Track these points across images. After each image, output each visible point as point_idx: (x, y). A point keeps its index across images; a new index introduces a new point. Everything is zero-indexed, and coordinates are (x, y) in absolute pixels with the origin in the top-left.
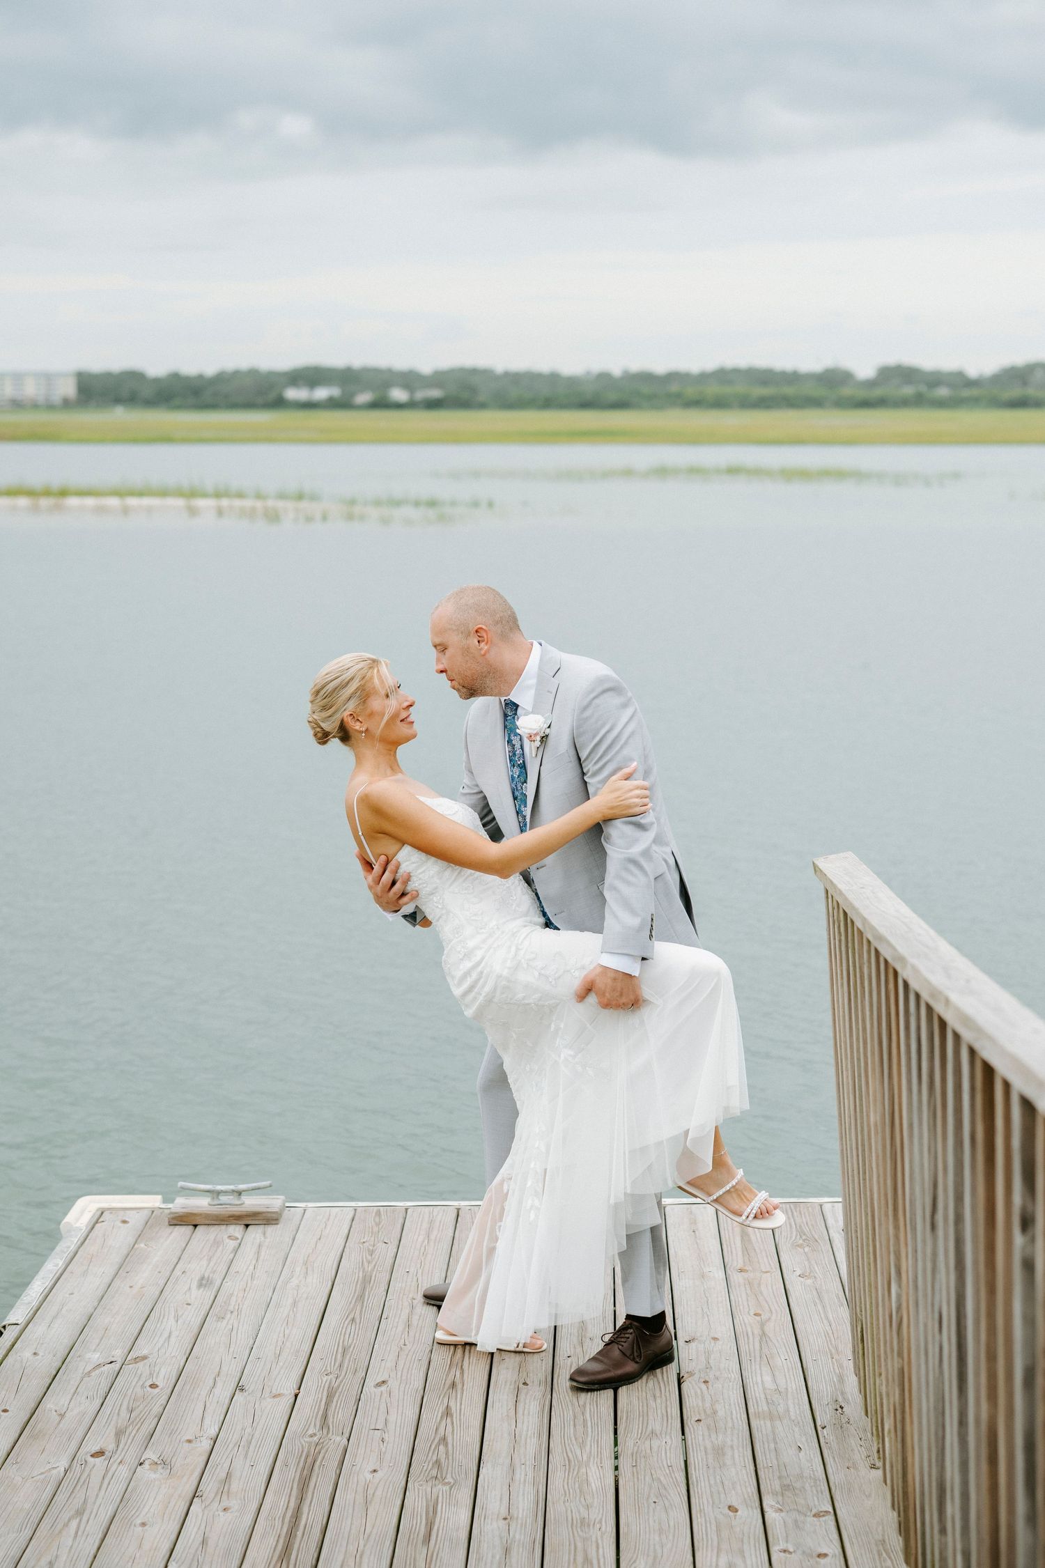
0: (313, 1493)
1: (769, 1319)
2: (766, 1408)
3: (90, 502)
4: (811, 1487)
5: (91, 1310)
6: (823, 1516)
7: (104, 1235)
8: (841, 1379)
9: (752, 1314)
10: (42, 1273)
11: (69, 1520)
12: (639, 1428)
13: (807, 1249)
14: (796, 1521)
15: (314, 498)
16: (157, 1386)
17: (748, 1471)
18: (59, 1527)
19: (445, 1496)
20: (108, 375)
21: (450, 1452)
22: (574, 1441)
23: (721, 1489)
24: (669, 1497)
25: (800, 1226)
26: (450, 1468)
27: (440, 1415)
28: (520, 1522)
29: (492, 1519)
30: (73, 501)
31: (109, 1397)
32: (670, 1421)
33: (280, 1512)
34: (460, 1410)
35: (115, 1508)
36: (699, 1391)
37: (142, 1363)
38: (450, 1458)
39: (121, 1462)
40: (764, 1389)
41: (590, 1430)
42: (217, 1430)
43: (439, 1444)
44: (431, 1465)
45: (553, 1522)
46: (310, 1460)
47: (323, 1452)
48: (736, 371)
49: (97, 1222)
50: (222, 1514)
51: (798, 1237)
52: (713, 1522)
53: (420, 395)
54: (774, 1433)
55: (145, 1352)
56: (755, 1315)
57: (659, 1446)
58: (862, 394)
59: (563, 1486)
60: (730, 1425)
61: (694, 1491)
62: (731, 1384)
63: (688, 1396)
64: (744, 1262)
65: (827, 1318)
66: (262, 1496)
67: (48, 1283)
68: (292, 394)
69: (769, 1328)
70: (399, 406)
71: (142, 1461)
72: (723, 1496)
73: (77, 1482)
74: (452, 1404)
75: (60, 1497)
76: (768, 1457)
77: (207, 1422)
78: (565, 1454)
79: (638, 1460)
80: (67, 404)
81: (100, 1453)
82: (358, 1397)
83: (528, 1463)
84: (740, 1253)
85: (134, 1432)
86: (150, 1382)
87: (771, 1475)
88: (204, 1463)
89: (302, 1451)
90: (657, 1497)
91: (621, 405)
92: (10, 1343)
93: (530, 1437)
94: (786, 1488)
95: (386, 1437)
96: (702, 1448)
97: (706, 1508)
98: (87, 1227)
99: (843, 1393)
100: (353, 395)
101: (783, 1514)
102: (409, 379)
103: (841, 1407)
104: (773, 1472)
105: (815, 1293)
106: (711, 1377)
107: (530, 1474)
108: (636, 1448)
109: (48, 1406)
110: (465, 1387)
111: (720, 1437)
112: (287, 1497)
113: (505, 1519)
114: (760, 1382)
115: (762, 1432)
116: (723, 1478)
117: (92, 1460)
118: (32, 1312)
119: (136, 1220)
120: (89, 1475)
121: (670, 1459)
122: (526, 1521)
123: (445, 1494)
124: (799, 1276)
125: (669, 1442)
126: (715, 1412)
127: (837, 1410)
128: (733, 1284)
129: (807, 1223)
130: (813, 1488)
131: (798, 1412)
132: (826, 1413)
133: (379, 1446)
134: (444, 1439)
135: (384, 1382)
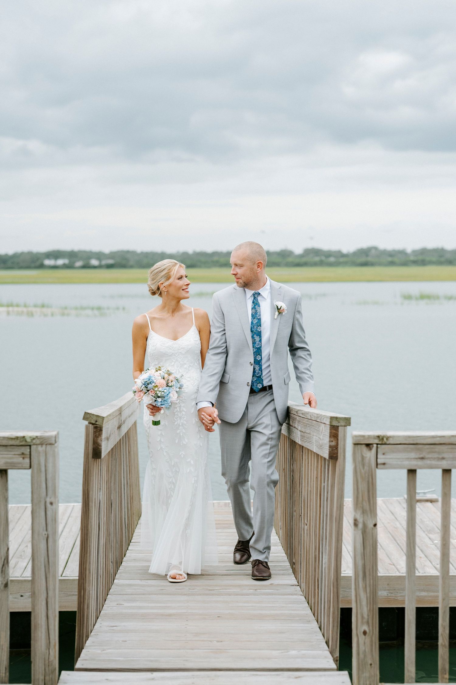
53: (104, 262)
58: (297, 260)
68: (47, 262)
70: (95, 267)
91: (192, 266)
100: (74, 262)
102: (99, 256)
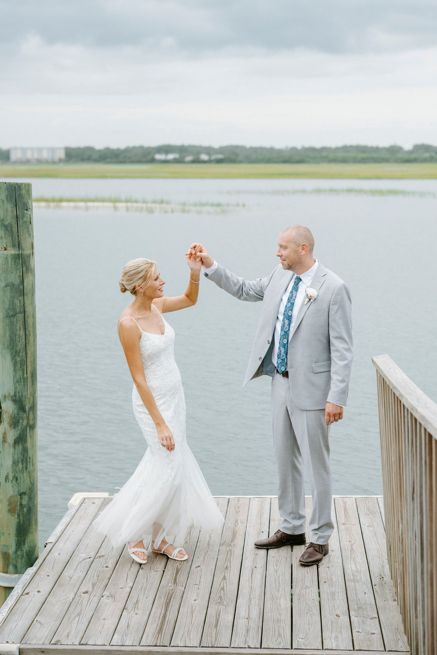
0: (171, 608)
1: (355, 543)
2: (352, 578)
3: (72, 204)
4: (369, 608)
5: (81, 537)
6: (374, 619)
7: (86, 508)
8: (383, 567)
9: (348, 541)
10: (61, 523)
11: (75, 617)
12: (301, 585)
13: (371, 516)
14: (363, 621)
15: (168, 203)
16: (108, 567)
17: (344, 601)
18: (71, 620)
19: (223, 610)
20: (79, 149)
21: (225, 593)
22: (275, 590)
23: (333, 608)
24: (312, 611)
25: (368, 507)
26: (225, 600)
27: (221, 579)
28: (253, 620)
29: (242, 619)
30: (64, 204)
31: (89, 571)
32: (313, 582)
33: (158, 615)
34: (230, 577)
35: (93, 613)
36: (325, 571)
37: (102, 558)
38: (225, 595)
39: (95, 596)
40: (352, 570)
41: (281, 585)
42: (133, 584)
43: (221, 590)
44: (218, 598)
45: (266, 620)
46: (169, 596)
47: (175, 593)
48: (351, 147)
49: (82, 503)
50: (135, 615)
51: (367, 511)
52: (330, 620)
53: (213, 157)
54: (355, 587)
55: (103, 554)
56: (349, 541)
57: (309, 592)
58: (406, 157)
59: (270, 607)
60: (337, 584)
61: (323, 609)
62: (338, 568)
63: (321, 573)
64: (345, 521)
65: (378, 543)
66: (151, 609)
67: (64, 527)
68: (158, 157)
69: (354, 547)
70: (204, 162)
71: (103, 595)
72: (334, 611)
73: (78, 603)
74: (226, 575)
75: (71, 609)
76: (353, 596)
77: (128, 581)
78: (271, 594)
79: (300, 597)
80: (60, 161)
81: (86, 592)
82: (189, 572)
83: (256, 598)
84: (343, 517)
85: (100, 584)
86: (105, 565)
87: (353, 603)
88: (128, 597)
89: (167, 592)
90: (308, 611)
91: (301, 161)
92: (49, 550)
93: (258, 588)
94: (359, 608)
95: (200, 587)
96: (326, 593)
97: (327, 615)
98: (78, 505)
99: (383, 572)
100: (184, 157)
101: (358, 618)
102: (209, 150)
103: (383, 578)
104: (354, 602)
105: (373, 532)
106: (330, 565)
107: (257, 602)
108: (300, 592)
109: (65, 574)
110: (231, 568)
111: (334, 589)
112: (161, 609)
113: (247, 619)
114: (350, 567)
115: (350, 587)
116: (334, 604)
117: (83, 595)
118: (57, 538)
119: (98, 503)
120: (82, 601)
121: (313, 596)
122: (255, 619)
123: (223, 609)
124: (367, 526)
125: (313, 589)
126: (332, 579)
127: (381, 579)
128: (340, 529)
129: (371, 506)
130: (370, 608)
131: (365, 579)
132: (376, 579)
133: (197, 591)
134: (223, 588)
135: (199, 566)
